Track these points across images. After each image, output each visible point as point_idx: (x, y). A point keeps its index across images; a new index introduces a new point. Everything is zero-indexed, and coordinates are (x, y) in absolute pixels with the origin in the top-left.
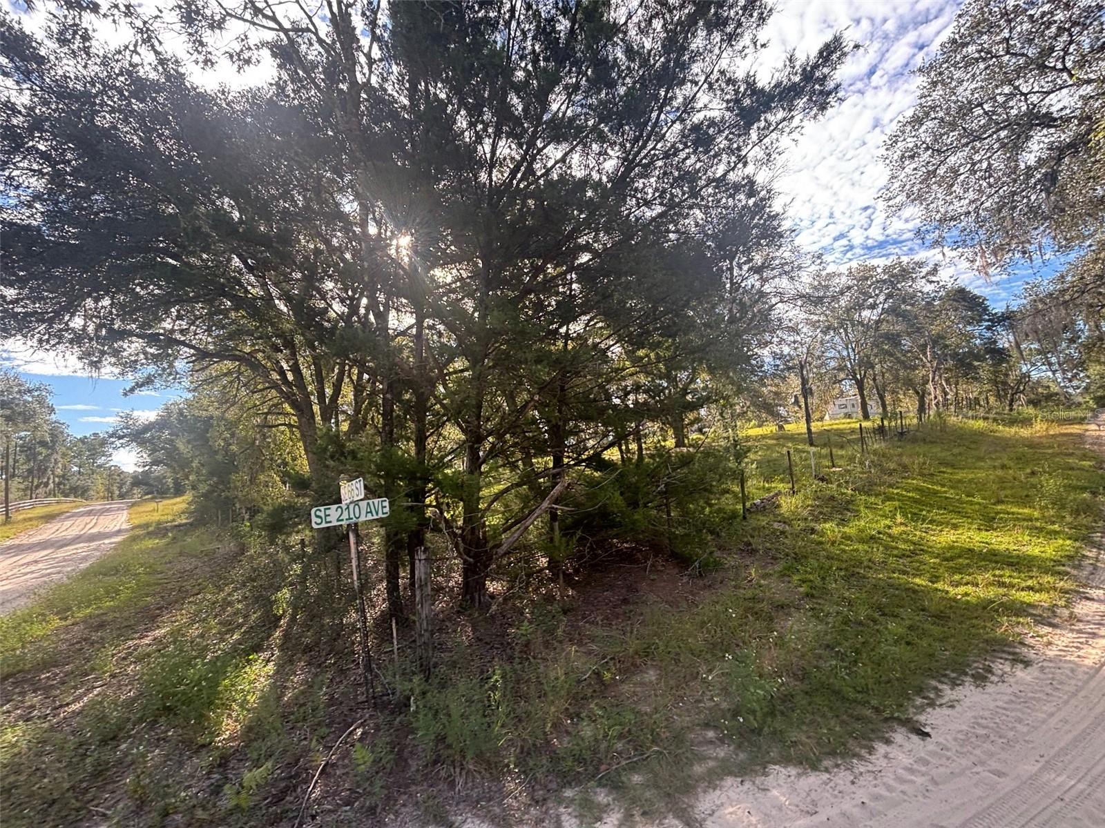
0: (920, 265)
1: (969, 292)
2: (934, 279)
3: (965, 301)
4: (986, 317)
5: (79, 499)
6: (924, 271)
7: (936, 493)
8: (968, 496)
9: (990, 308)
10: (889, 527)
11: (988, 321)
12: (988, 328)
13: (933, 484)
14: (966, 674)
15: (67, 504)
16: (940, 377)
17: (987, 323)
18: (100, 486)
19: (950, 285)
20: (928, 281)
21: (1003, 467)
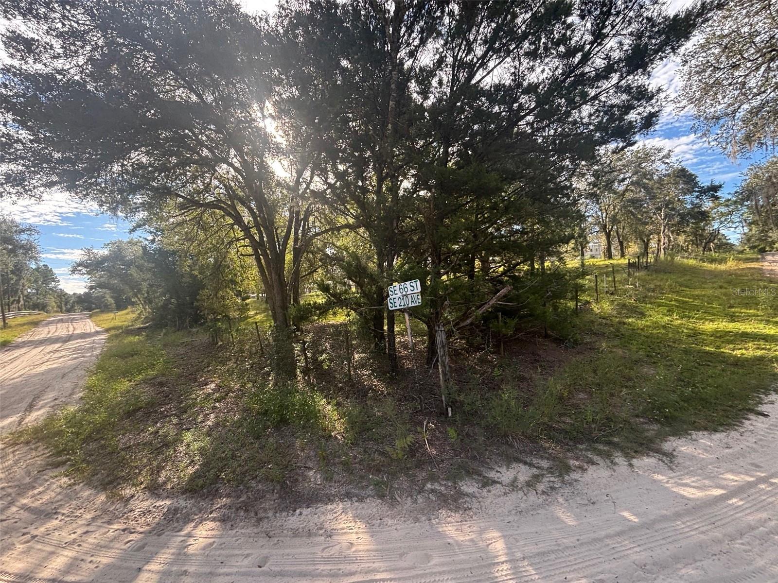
0: (660, 150)
1: (687, 171)
2: (667, 161)
3: (685, 177)
4: (697, 189)
5: (42, 312)
6: (661, 155)
7: (686, 302)
8: (708, 304)
9: (699, 183)
10: (671, 321)
11: (698, 192)
12: (697, 197)
13: (684, 297)
14: (770, 390)
15: (37, 315)
16: (669, 230)
17: (697, 194)
18: (54, 304)
19: (676, 165)
20: (663, 162)
21: (721, 287)
